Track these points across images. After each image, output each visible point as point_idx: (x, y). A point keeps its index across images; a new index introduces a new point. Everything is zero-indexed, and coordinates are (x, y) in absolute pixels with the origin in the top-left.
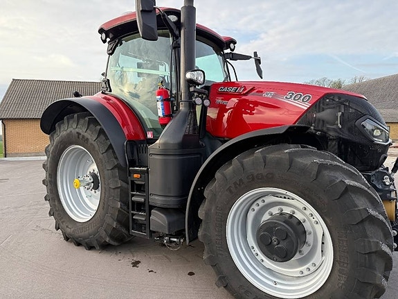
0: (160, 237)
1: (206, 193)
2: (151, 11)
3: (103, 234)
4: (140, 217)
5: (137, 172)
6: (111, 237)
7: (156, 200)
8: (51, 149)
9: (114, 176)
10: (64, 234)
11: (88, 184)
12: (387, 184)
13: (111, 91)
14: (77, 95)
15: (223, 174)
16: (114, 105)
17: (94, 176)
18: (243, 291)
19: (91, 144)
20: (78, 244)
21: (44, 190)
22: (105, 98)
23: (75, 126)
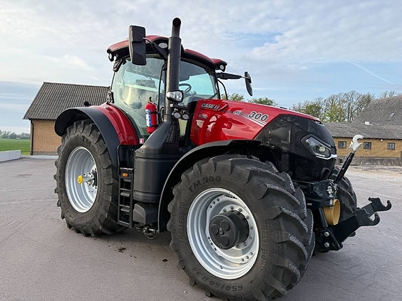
0: (140, 227)
1: (174, 191)
2: (141, 42)
3: (97, 223)
4: (126, 209)
5: (125, 172)
6: (104, 226)
7: (139, 195)
8: (62, 149)
9: (108, 174)
10: (68, 222)
11: (90, 181)
12: (330, 193)
13: (113, 102)
14: (87, 104)
15: (187, 176)
16: (114, 115)
17: (95, 174)
18: (196, 272)
19: (93, 146)
20: (78, 232)
21: (55, 184)
22: (108, 109)
23: (81, 131)
